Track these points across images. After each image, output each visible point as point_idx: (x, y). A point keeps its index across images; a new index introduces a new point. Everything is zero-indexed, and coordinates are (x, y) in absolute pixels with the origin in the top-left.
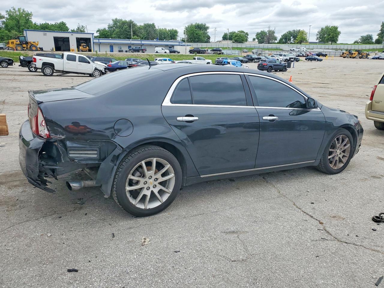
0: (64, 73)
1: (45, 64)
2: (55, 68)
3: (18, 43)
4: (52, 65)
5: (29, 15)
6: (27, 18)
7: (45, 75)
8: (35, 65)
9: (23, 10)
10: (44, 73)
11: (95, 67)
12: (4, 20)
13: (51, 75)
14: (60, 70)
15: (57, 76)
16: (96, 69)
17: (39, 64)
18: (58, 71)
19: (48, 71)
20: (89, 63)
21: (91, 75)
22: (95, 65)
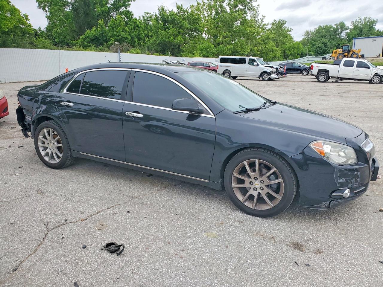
0: (340, 79)
1: (320, 71)
2: (330, 75)
3: (341, 52)
4: (327, 72)
5: (374, 22)
6: (372, 26)
7: (319, 81)
8: (312, 72)
9: (369, 18)
10: (318, 79)
11: (375, 73)
12: (348, 31)
13: (325, 81)
14: (335, 77)
15: (333, 82)
16: (376, 74)
17: (315, 71)
18: (334, 78)
19: (322, 77)
20: (369, 68)
21: (370, 82)
22: (375, 70)
